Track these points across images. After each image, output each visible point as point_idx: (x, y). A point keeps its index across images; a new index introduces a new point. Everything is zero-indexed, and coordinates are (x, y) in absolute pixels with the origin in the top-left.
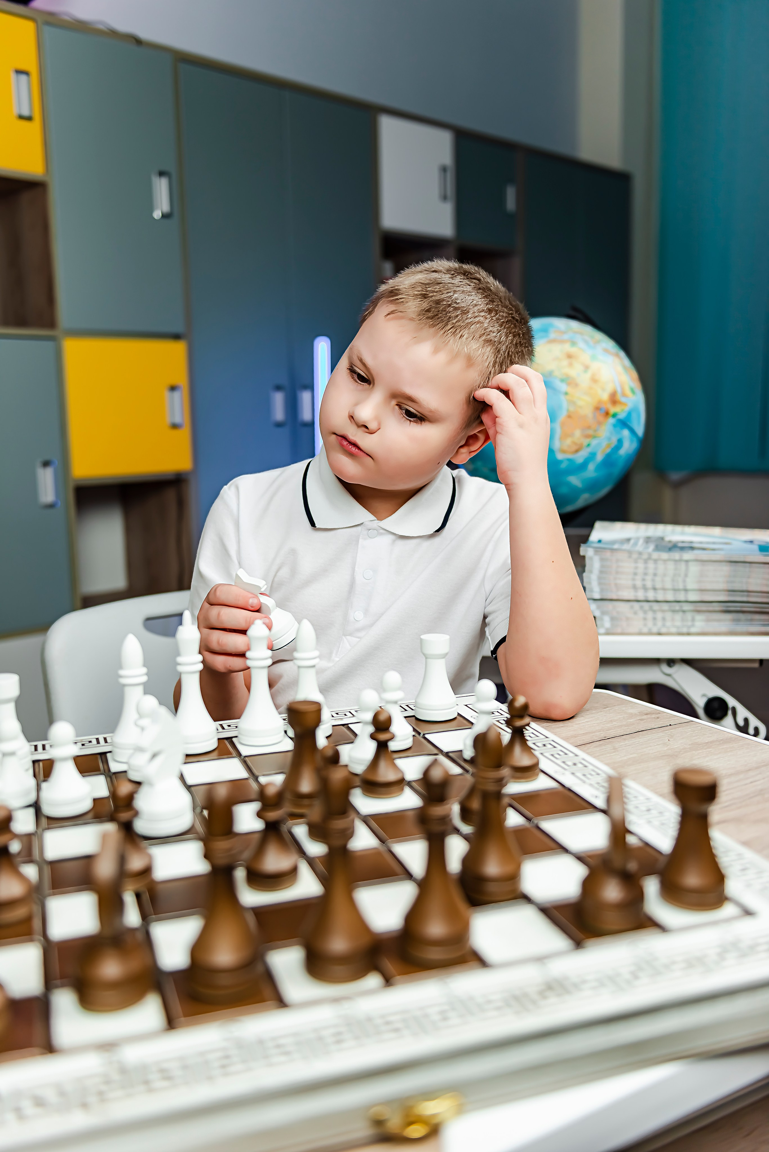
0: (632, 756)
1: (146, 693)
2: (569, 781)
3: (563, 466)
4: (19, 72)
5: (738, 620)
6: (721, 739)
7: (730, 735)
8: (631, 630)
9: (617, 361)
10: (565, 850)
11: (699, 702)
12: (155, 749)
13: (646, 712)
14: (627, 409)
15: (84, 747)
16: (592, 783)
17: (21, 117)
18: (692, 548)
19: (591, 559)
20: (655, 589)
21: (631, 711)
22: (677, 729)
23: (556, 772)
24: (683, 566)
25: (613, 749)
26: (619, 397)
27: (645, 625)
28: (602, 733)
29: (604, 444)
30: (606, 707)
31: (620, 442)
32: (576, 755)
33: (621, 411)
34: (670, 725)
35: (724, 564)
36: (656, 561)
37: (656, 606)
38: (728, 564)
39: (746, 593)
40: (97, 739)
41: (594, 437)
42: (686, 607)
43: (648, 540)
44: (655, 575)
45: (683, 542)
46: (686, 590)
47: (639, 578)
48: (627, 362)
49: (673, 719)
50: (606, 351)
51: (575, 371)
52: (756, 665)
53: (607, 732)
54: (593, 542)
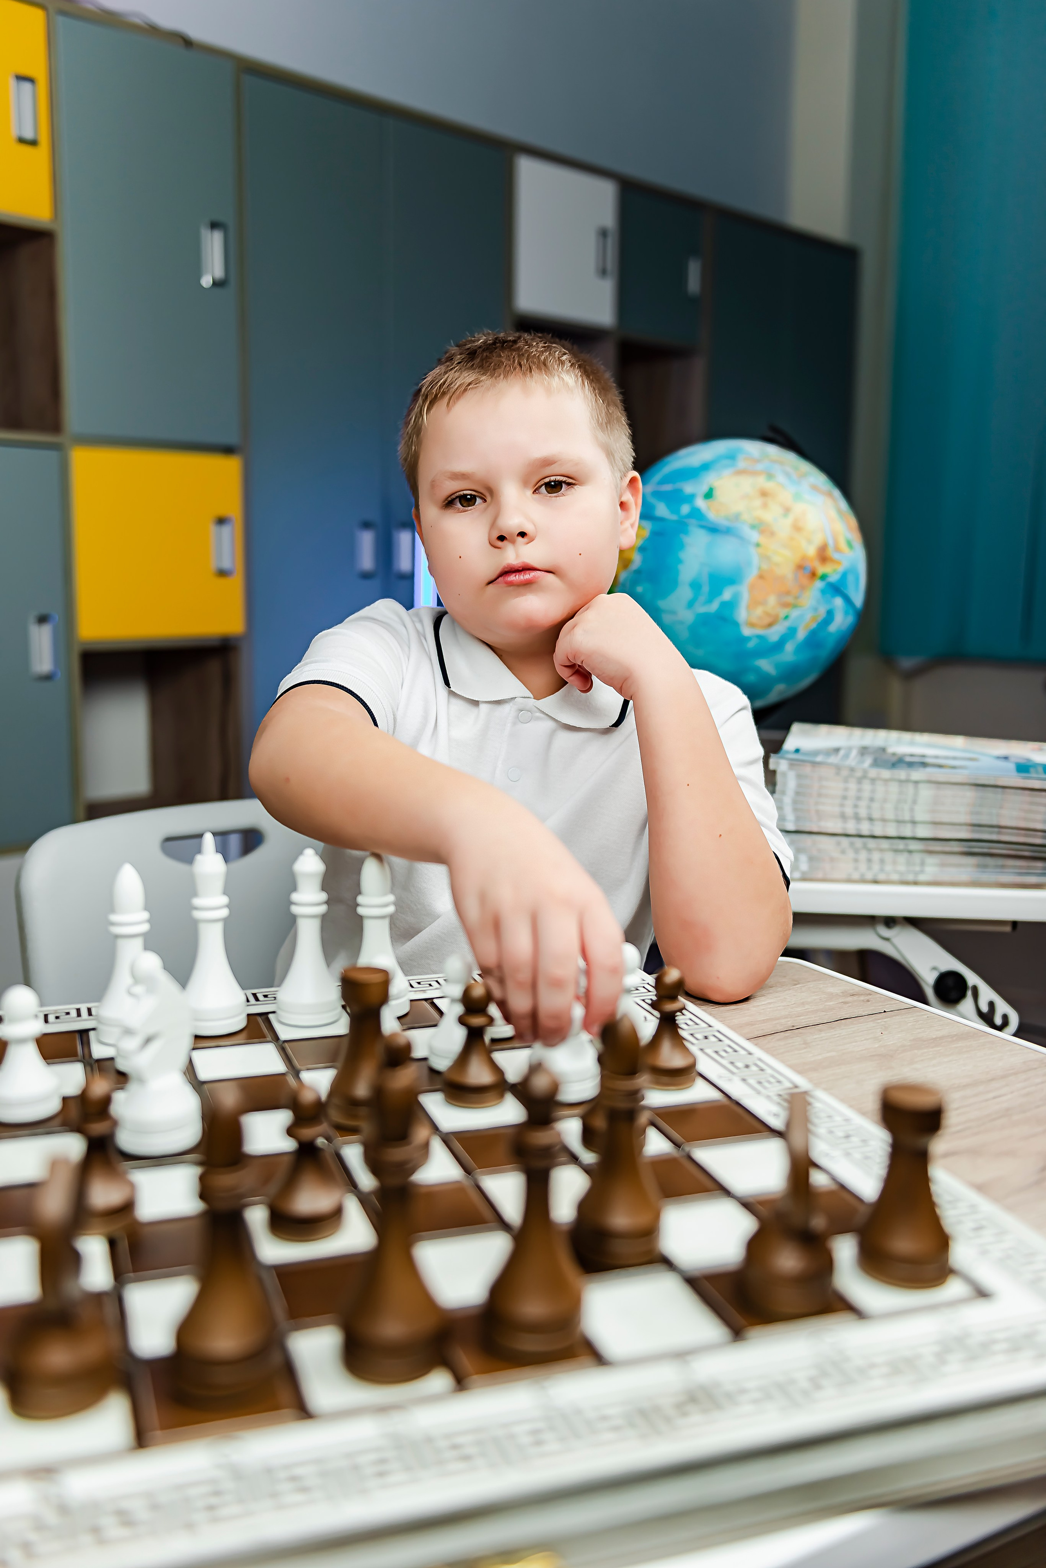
0: (829, 1055)
1: (146, 948)
2: (738, 1090)
3: (751, 645)
4: (20, 78)
5: (985, 866)
6: (955, 1033)
7: (967, 1029)
8: (836, 875)
9: (829, 502)
10: (725, 1191)
11: (928, 978)
12: (150, 1031)
13: (852, 992)
14: (841, 569)
15: (58, 1020)
16: (771, 1094)
17: (22, 141)
18: (924, 765)
19: (784, 774)
20: (871, 819)
21: (831, 990)
22: (894, 1017)
23: (720, 1077)
24: (910, 788)
25: (804, 1044)
26: (830, 552)
27: (856, 869)
28: (789, 1020)
29: (809, 616)
30: (796, 982)
31: (830, 614)
32: (750, 1054)
33: (832, 572)
34: (885, 1012)
35: (967, 787)
36: (873, 781)
37: (871, 843)
38: (974, 788)
39: (996, 830)
40: (78, 1010)
41: (795, 606)
42: (914, 846)
43: (864, 751)
44: (872, 800)
45: (912, 755)
46: (914, 822)
47: (849, 803)
48: (843, 504)
49: (889, 1003)
50: (814, 488)
51: (771, 515)
52: (1008, 929)
53: (796, 1019)
54: (788, 752)
